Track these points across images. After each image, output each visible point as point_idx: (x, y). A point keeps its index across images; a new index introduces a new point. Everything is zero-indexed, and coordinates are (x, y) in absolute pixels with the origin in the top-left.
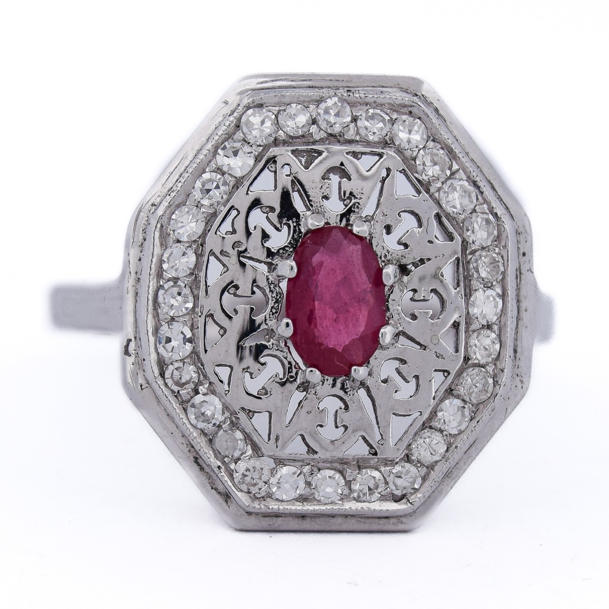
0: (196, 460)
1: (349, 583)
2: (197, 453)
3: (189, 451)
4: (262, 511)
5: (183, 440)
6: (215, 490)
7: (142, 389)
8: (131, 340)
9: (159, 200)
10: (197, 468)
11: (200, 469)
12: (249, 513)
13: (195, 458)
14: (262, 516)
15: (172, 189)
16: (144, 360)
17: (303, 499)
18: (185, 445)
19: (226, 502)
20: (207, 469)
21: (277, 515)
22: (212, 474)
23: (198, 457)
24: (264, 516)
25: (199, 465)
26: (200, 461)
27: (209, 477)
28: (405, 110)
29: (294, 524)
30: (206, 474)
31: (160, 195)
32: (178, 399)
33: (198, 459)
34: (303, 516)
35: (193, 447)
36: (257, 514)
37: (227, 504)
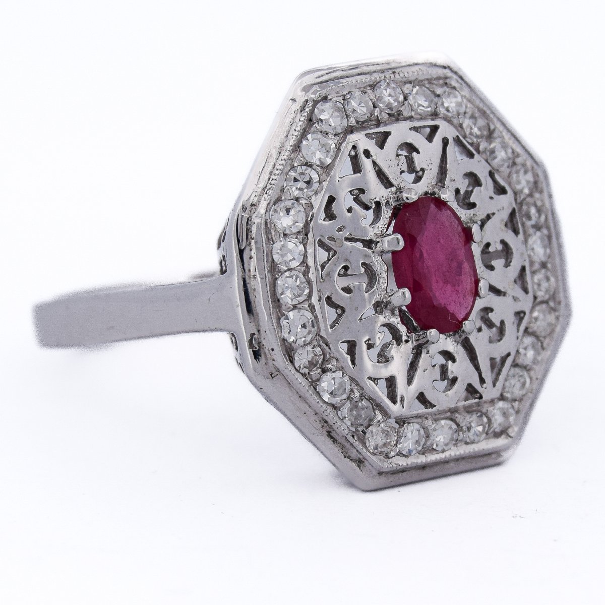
0: (329, 434)
1: (513, 517)
2: (330, 426)
3: (323, 427)
4: (394, 469)
5: (316, 418)
6: (348, 458)
7: (273, 378)
8: (254, 334)
9: (256, 199)
10: (331, 441)
11: (334, 441)
12: (380, 473)
13: (327, 432)
14: (391, 474)
15: (267, 188)
16: (273, 350)
17: (424, 451)
18: (318, 422)
19: (359, 466)
20: (340, 440)
21: (403, 470)
22: (345, 443)
23: (331, 430)
24: (393, 474)
25: (331, 437)
26: (333, 434)
27: (342, 447)
28: (441, 82)
29: (416, 475)
30: (339, 445)
31: (256, 194)
32: (308, 380)
33: (331, 432)
34: (423, 467)
35: (326, 422)
36: (387, 473)
37: (360, 468)
